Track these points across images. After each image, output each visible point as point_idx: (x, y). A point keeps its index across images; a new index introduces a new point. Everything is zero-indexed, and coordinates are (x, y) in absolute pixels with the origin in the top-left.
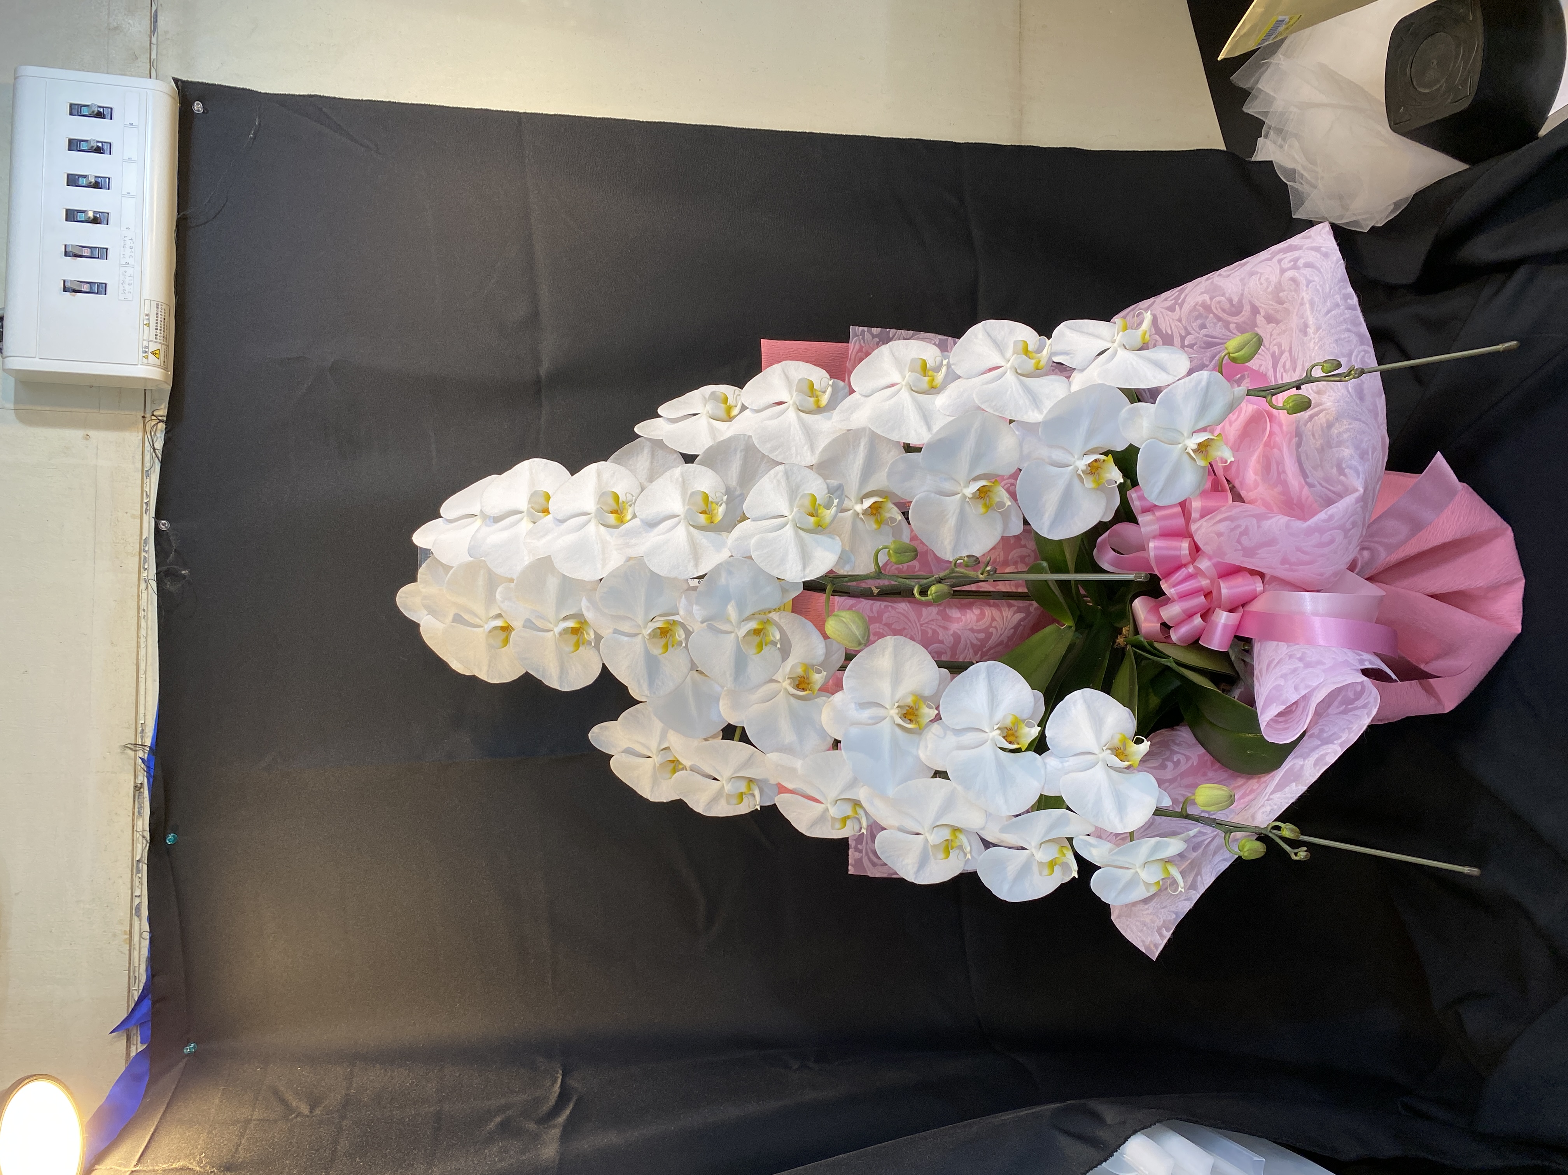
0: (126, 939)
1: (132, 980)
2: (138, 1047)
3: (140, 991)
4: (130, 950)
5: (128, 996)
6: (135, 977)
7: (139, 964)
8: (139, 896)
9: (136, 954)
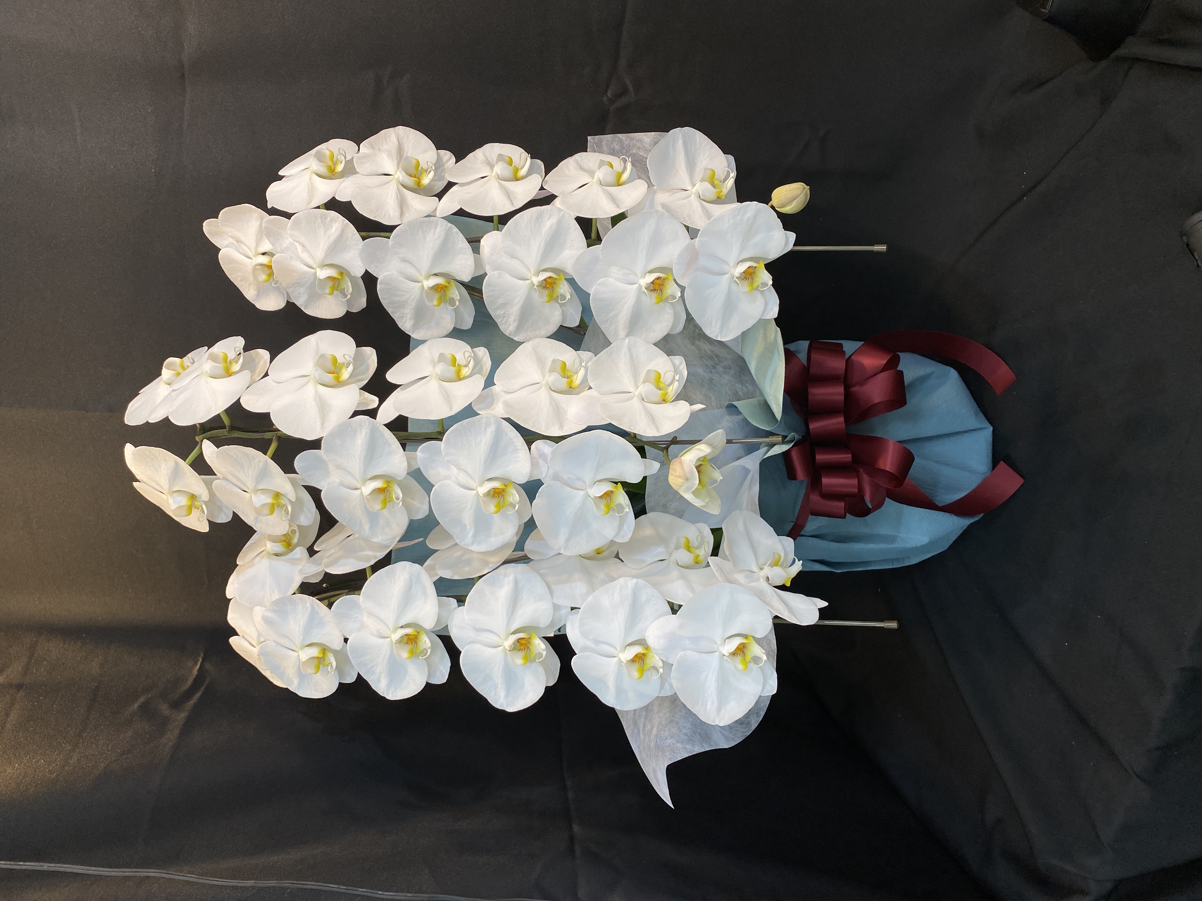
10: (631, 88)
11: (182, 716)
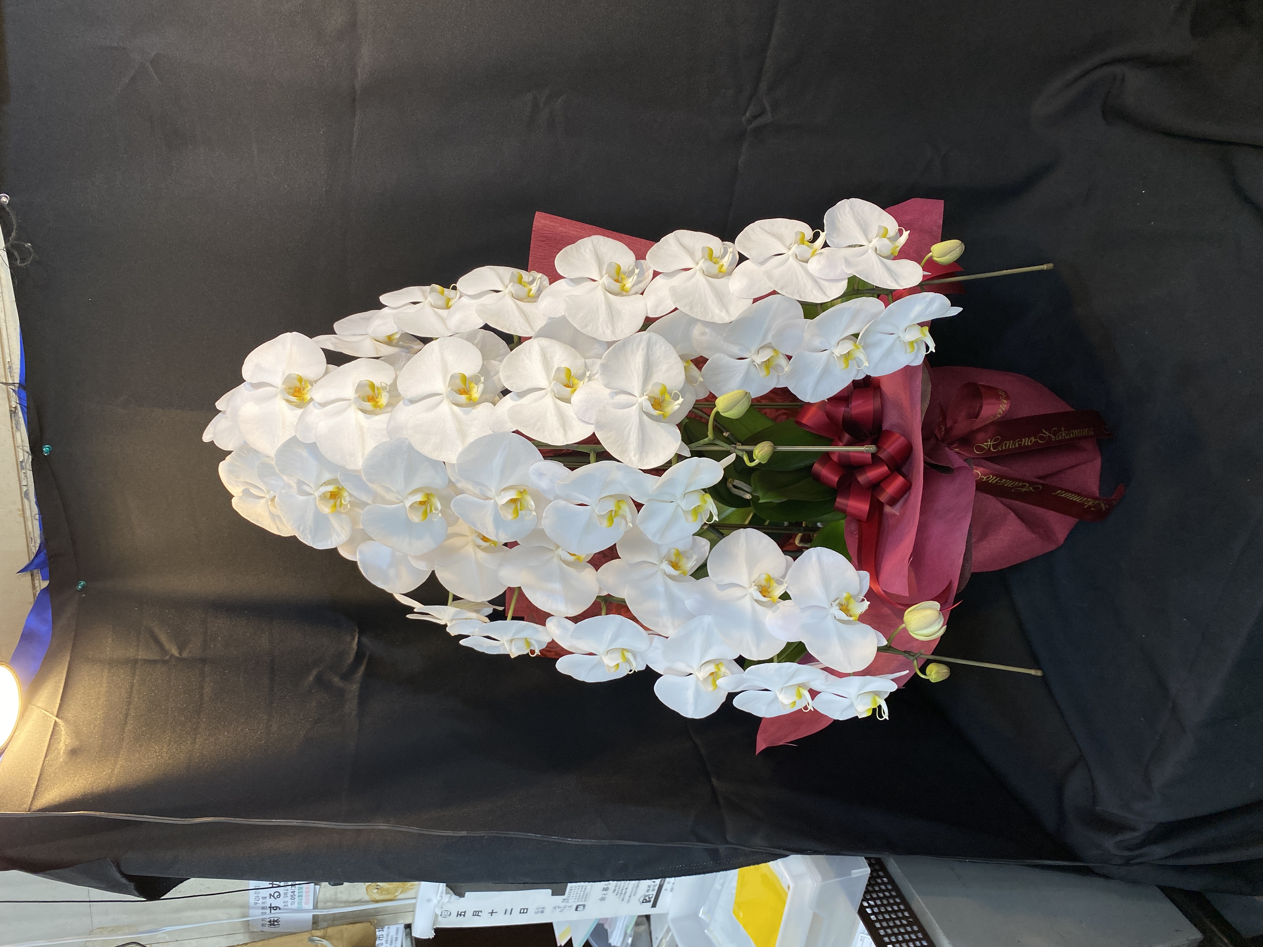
0: (20, 514)
2: (42, 584)
4: (25, 521)
5: (28, 550)
7: (33, 531)
8: (26, 485)
9: (29, 523)
11: (354, 688)
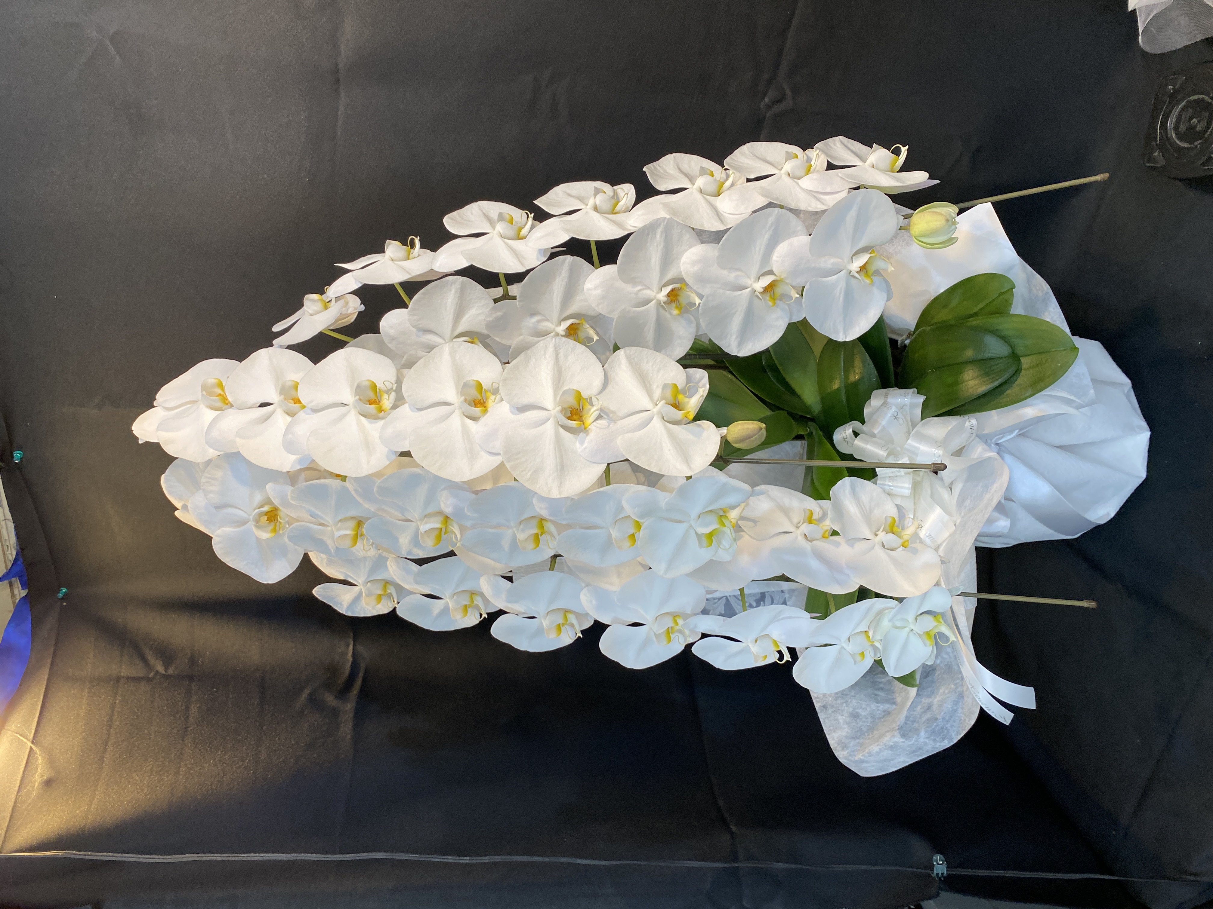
1: (5, 547)
2: (20, 593)
3: (14, 557)
6: (7, 546)
7: (9, 539)
10: (788, 92)
